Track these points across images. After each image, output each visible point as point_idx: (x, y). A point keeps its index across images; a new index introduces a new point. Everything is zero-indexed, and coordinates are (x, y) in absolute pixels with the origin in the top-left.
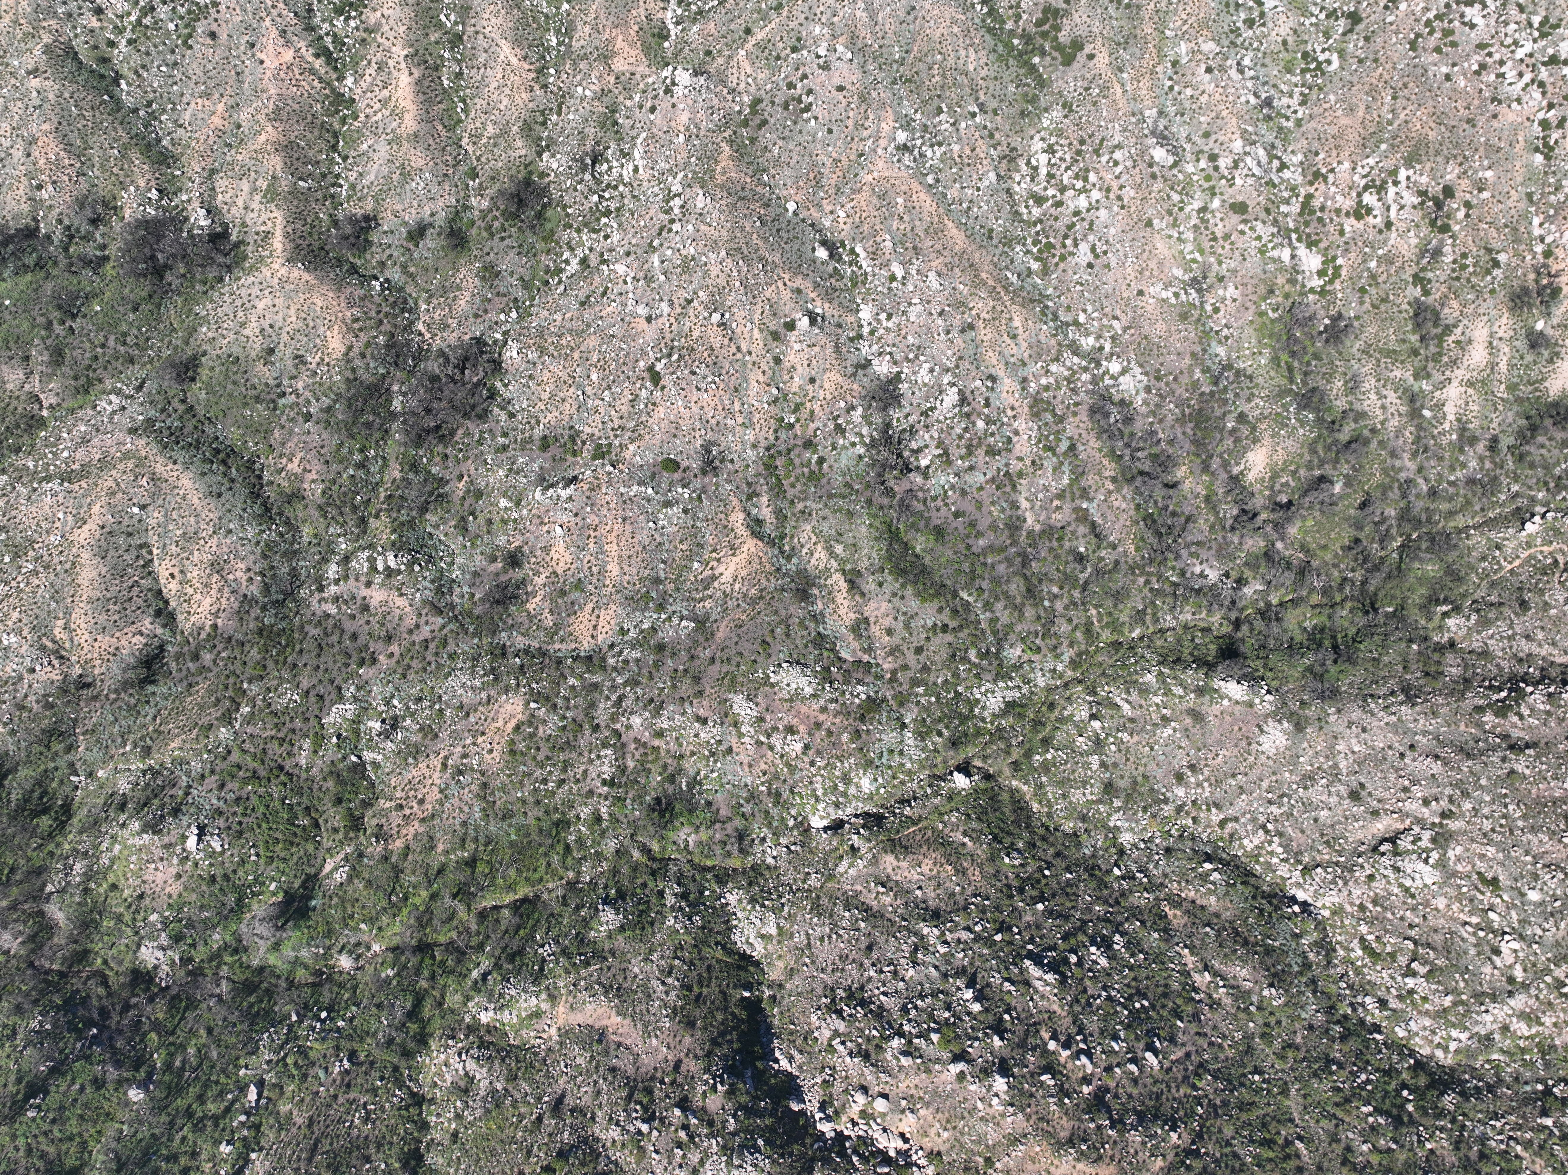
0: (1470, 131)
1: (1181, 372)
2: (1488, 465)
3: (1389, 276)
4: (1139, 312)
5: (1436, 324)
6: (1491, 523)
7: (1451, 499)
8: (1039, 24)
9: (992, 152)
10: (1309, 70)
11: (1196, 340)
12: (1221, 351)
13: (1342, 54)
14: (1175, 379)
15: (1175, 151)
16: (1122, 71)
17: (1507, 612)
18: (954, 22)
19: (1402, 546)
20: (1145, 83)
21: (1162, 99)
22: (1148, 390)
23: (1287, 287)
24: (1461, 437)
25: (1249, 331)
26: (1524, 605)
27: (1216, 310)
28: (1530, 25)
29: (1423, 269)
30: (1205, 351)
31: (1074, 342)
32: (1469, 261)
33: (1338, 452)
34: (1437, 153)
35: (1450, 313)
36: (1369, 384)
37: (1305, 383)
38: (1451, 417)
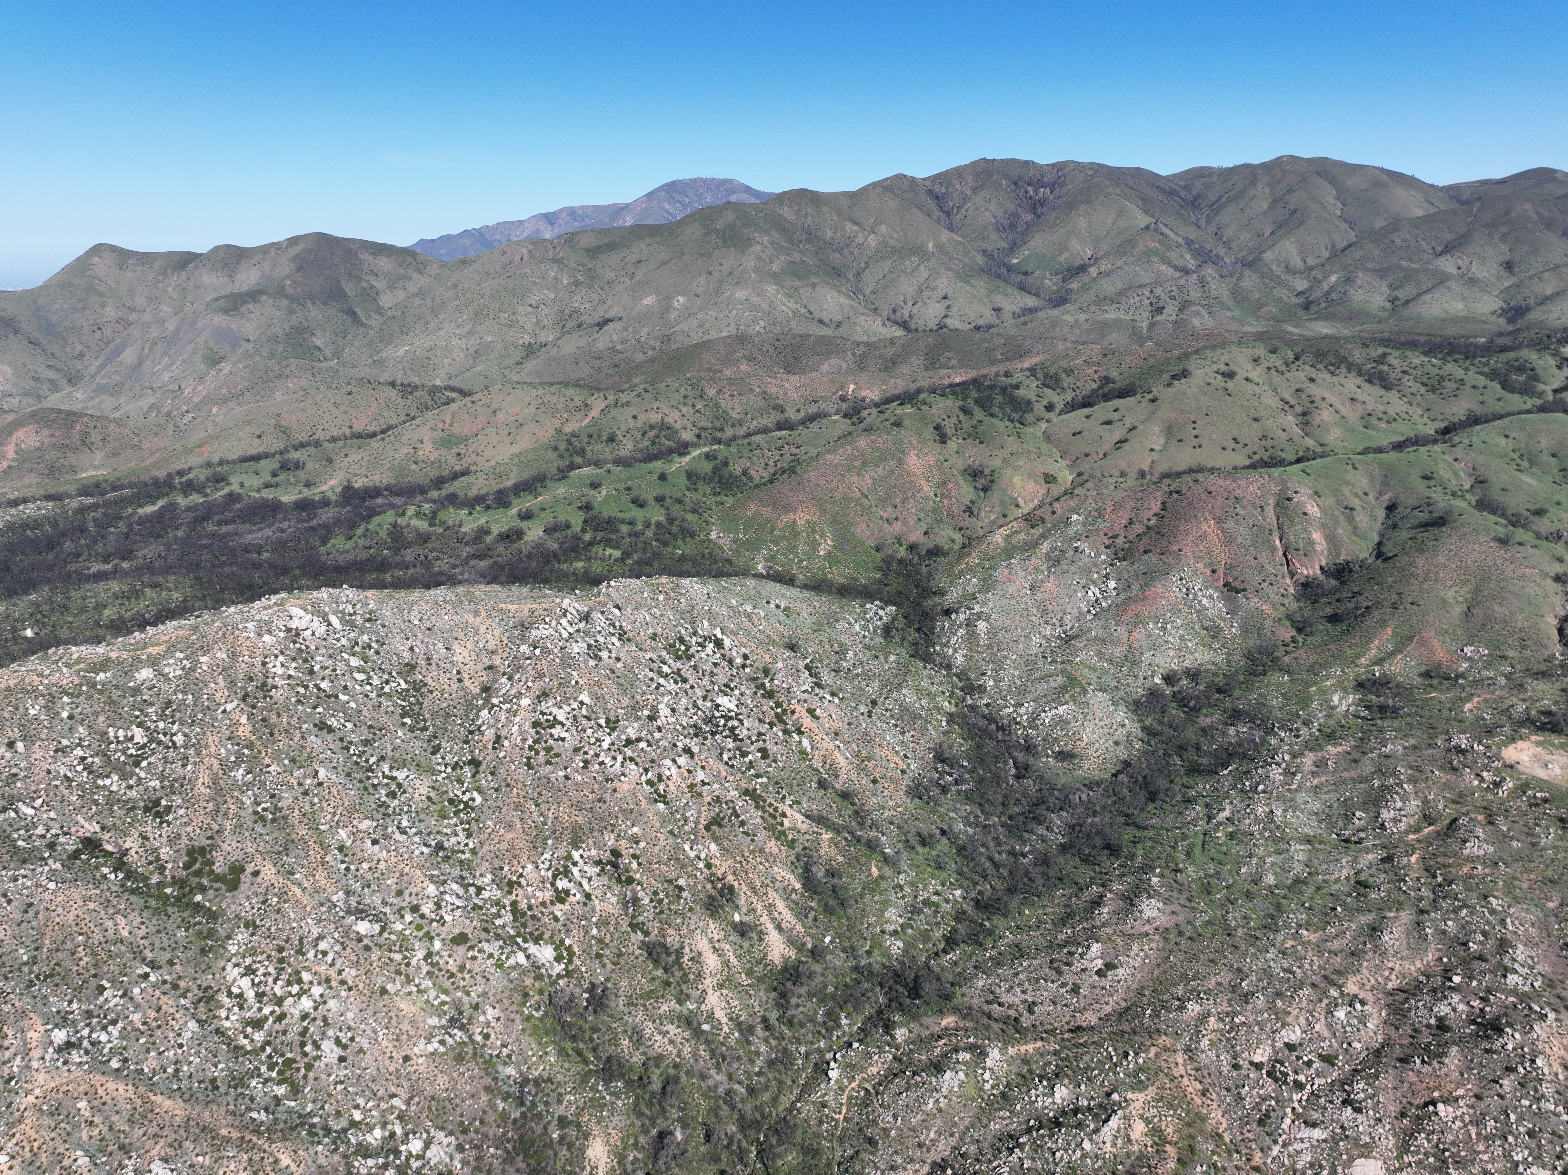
0: (604, 807)
1: (484, 1112)
2: (774, 1043)
3: (612, 934)
4: (414, 1077)
5: (669, 954)
6: (806, 1089)
7: (767, 1088)
8: (187, 866)
9: (182, 1001)
10: (460, 811)
11: (483, 1073)
12: (511, 1071)
13: (479, 790)
14: (482, 1122)
15: (376, 919)
16: (293, 874)
17: (865, 1156)
18: (86, 899)
19: (759, 1153)
20: (320, 875)
21: (344, 881)
22: (460, 1148)
23: (537, 985)
24: (741, 1031)
25: (525, 1039)
26: (871, 1141)
27: (487, 1037)
28: (600, 726)
29: (633, 917)
30: (495, 1079)
31: (360, 1144)
32: (661, 895)
33: (660, 1103)
34: (592, 830)
35: (672, 939)
36: (649, 1029)
37: (598, 1058)
38: (724, 1020)
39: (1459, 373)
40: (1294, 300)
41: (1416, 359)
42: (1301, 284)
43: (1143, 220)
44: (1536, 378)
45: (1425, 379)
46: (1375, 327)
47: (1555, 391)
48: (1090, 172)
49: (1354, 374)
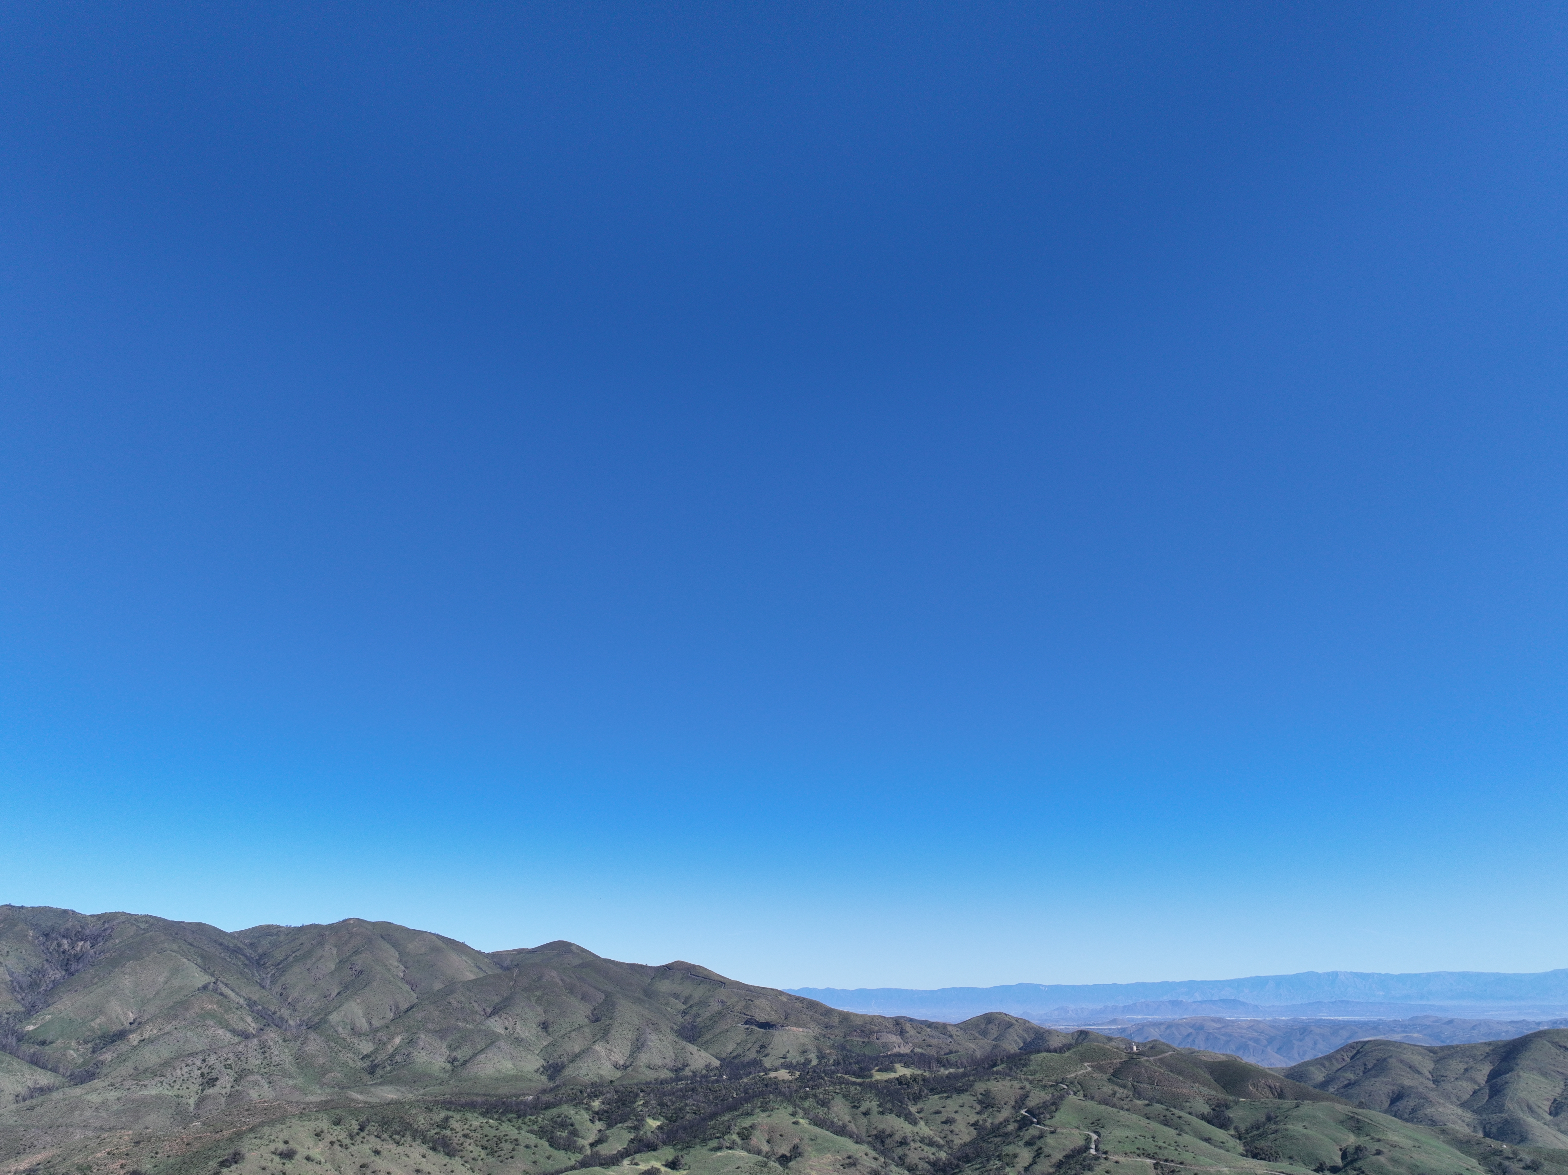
39: (513, 1133)
40: (360, 1064)
41: (476, 1121)
42: (366, 1047)
43: (201, 979)
44: (575, 1133)
45: (484, 1143)
46: (437, 1089)
47: (592, 1145)
48: (143, 926)
49: (419, 1141)
